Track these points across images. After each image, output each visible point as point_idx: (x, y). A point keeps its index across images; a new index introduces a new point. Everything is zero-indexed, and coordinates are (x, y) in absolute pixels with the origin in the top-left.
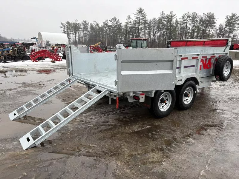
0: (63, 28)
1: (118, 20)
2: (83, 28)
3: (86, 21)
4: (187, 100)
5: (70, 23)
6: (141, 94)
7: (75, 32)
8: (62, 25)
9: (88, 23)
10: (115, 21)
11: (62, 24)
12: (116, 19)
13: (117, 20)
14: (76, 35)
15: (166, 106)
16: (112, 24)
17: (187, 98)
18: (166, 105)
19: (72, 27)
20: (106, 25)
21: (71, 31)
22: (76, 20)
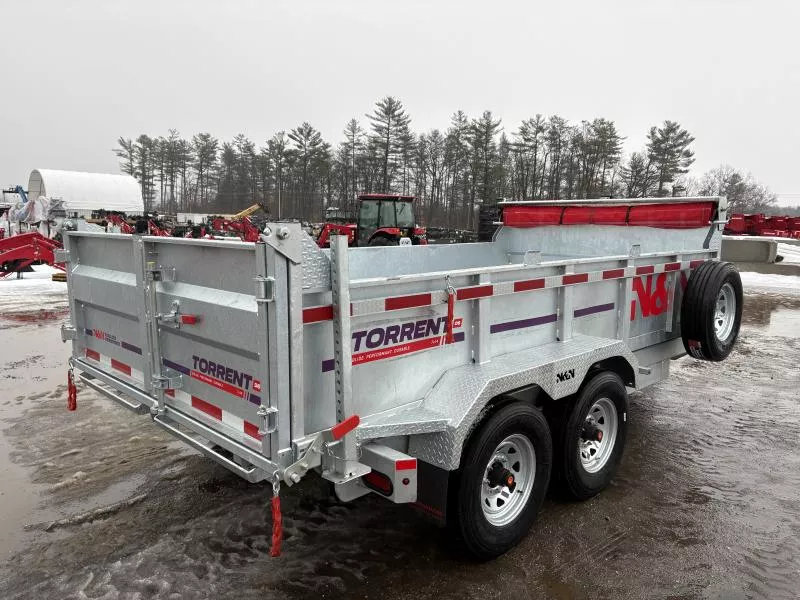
0: (126, 156)
1: (319, 134)
2: (197, 158)
3: (208, 136)
4: (593, 451)
5: (153, 139)
6: (401, 465)
7: (171, 172)
8: (121, 148)
9: (216, 143)
10: (307, 138)
11: (122, 143)
12: (310, 131)
13: (314, 135)
14: (172, 181)
15: (511, 495)
16: (296, 148)
17: (595, 445)
18: (511, 490)
19: (160, 155)
20: (276, 148)
21: (154, 168)
22: (173, 132)
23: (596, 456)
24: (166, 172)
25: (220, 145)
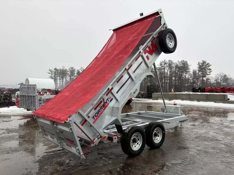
0: (50, 74)
2: (70, 74)
3: (73, 68)
4: (157, 139)
5: (58, 69)
7: (62, 78)
8: (50, 72)
11: (50, 70)
14: (62, 80)
17: (157, 137)
18: (138, 144)
19: (59, 73)
21: (58, 77)
22: (63, 67)
23: (157, 140)
24: (61, 77)
25: (76, 70)
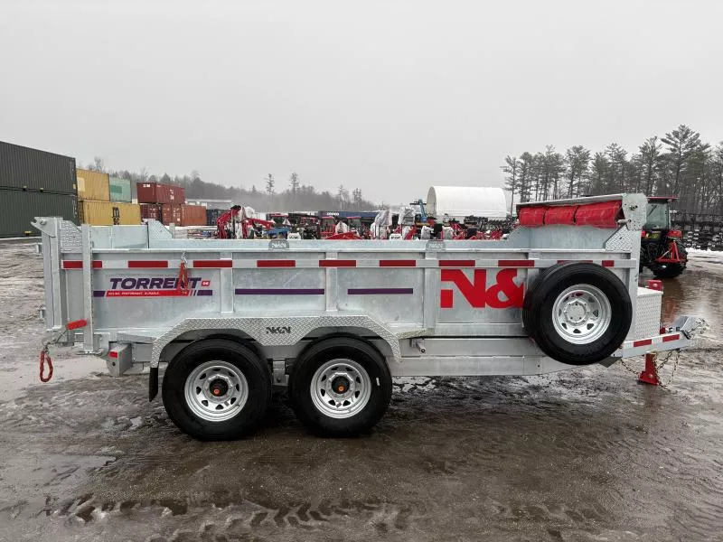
0: (510, 172)
1: (698, 135)
2: (569, 168)
3: (581, 148)
5: (533, 155)
7: (545, 182)
8: (508, 165)
9: (587, 153)
10: (682, 140)
11: (508, 161)
12: (687, 133)
13: (691, 136)
14: (545, 189)
16: (670, 152)
19: (538, 168)
20: (649, 153)
21: (532, 179)
22: (550, 148)
23: (349, 407)
24: (541, 182)
25: (592, 155)
